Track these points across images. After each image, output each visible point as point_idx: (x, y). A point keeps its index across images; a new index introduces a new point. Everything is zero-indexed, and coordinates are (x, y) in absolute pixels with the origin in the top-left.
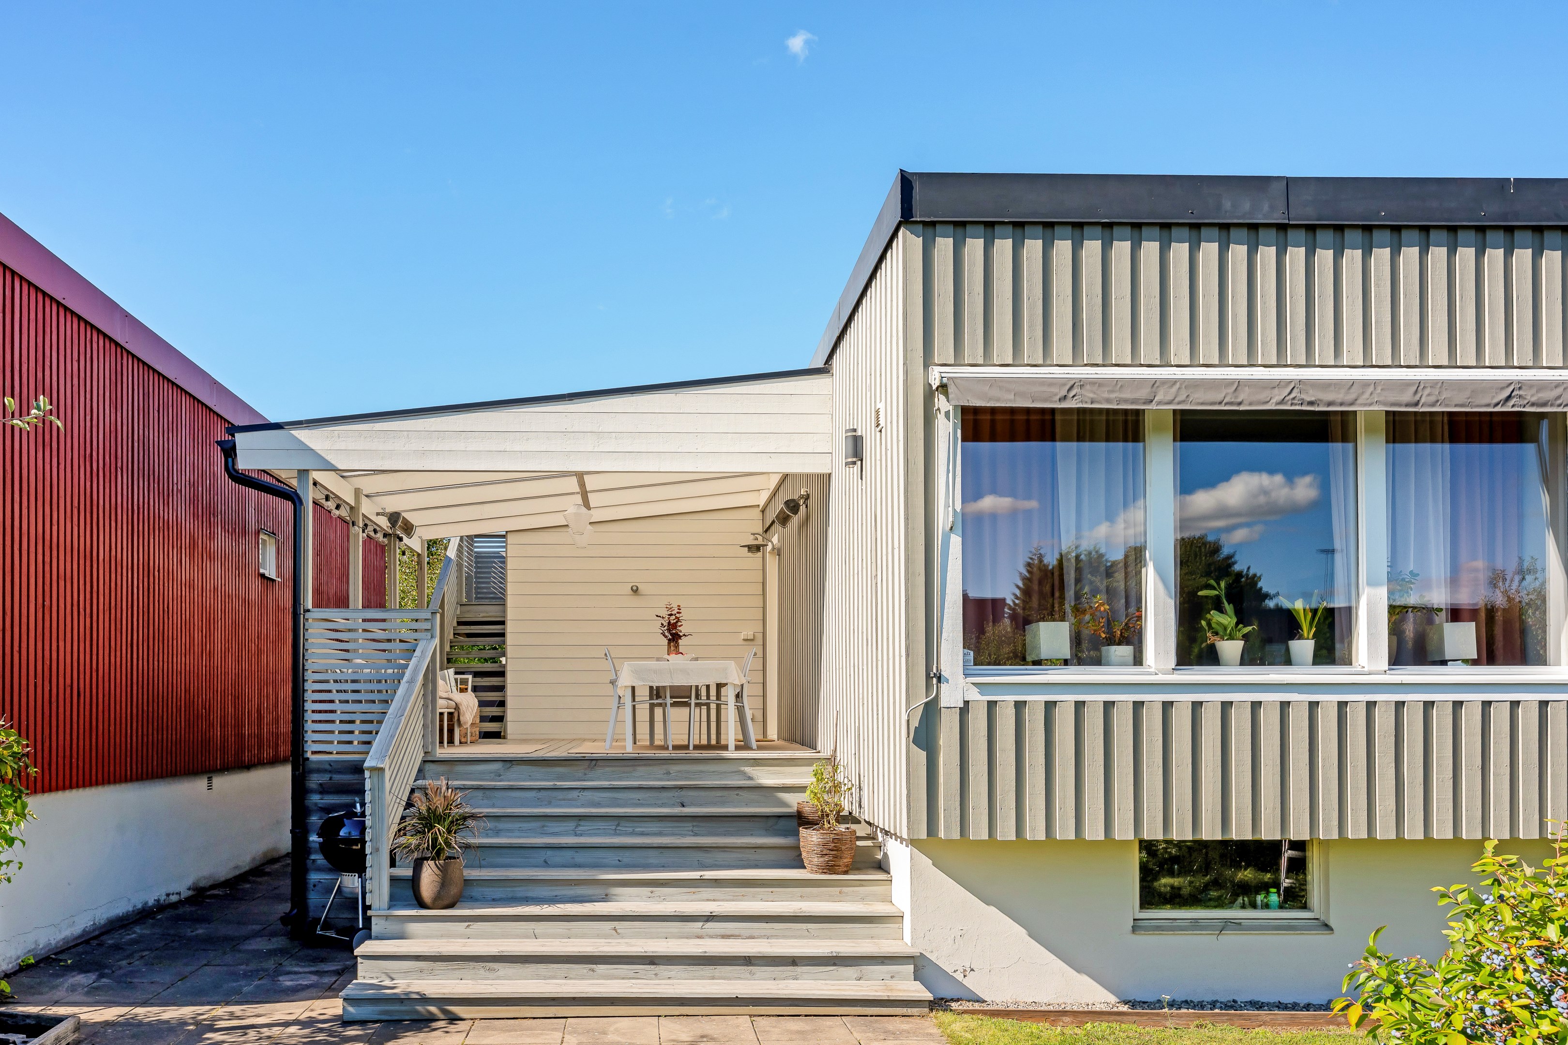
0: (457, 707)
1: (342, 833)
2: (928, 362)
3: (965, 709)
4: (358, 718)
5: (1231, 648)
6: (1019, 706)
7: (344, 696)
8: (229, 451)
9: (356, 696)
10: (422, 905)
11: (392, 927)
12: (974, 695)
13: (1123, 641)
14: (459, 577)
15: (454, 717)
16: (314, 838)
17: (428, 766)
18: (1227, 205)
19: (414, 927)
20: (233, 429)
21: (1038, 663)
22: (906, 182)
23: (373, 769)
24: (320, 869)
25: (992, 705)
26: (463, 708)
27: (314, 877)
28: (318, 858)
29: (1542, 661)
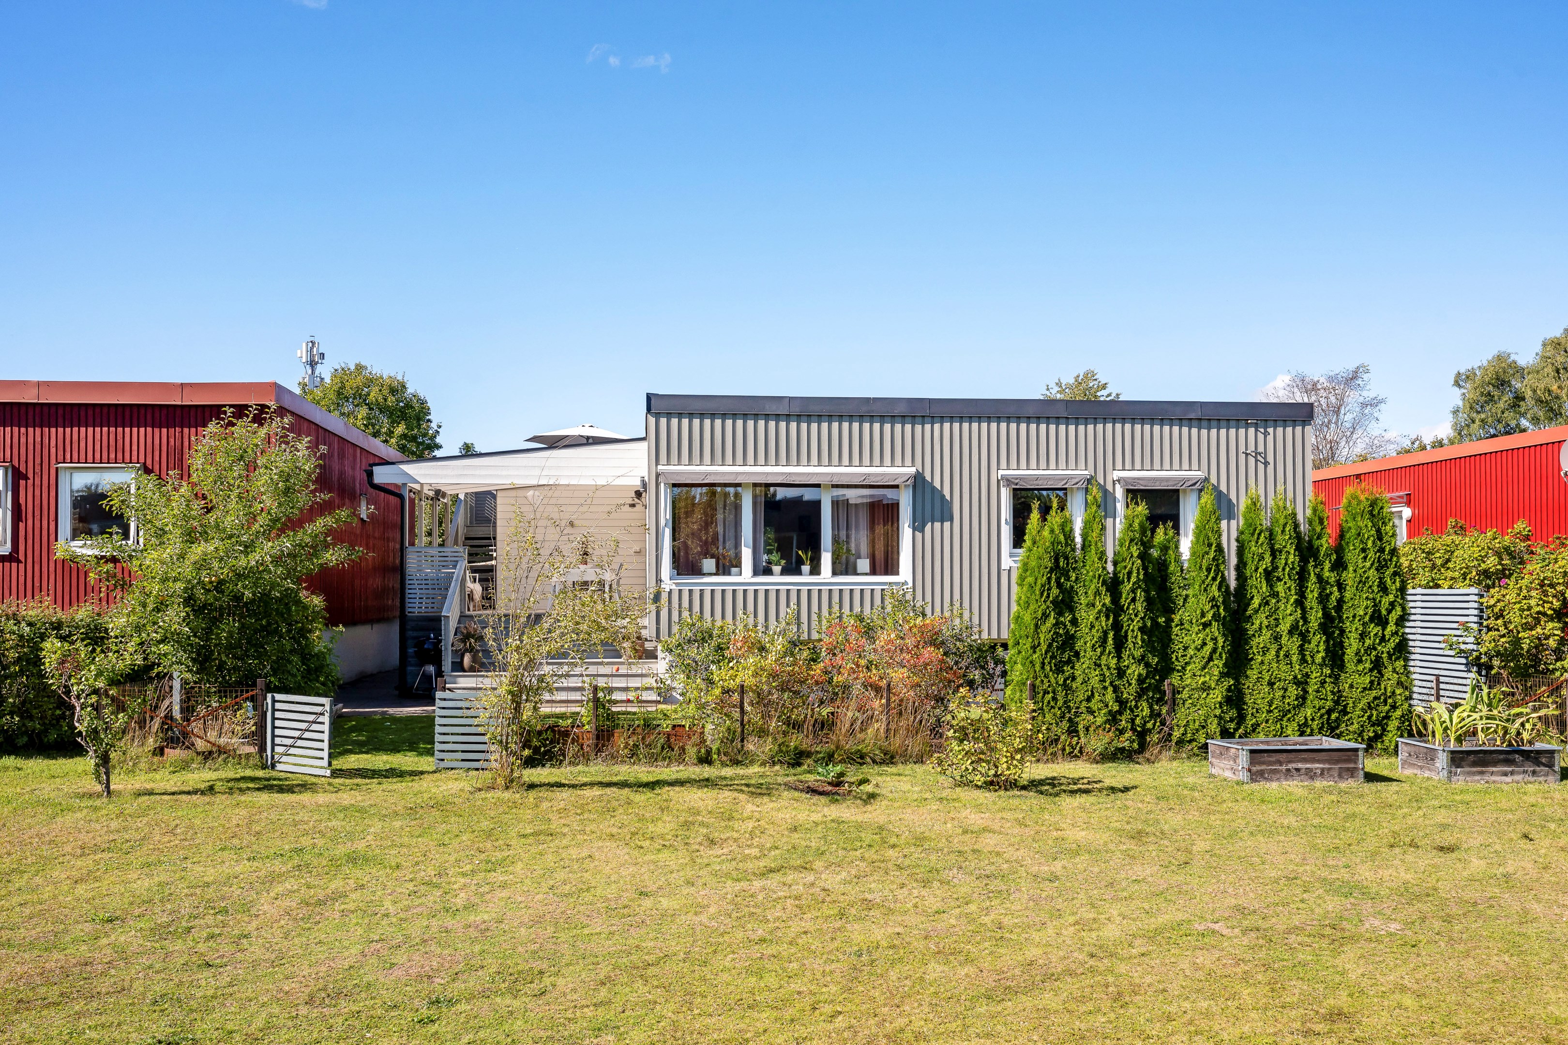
0: (472, 592)
1: (426, 646)
2: (657, 463)
3: (670, 593)
4: (424, 597)
5: (777, 569)
6: (690, 591)
7: (421, 587)
8: (370, 474)
9: (427, 587)
10: (464, 671)
11: (452, 679)
12: (674, 587)
13: (736, 566)
14: (466, 509)
15: (471, 597)
16: (411, 650)
17: (462, 618)
18: (767, 407)
19: (460, 680)
20: (372, 465)
21: (704, 574)
22: (649, 397)
23: (445, 616)
24: (412, 666)
25: (680, 591)
26: (474, 592)
27: (410, 668)
28: (412, 660)
29: (897, 573)
